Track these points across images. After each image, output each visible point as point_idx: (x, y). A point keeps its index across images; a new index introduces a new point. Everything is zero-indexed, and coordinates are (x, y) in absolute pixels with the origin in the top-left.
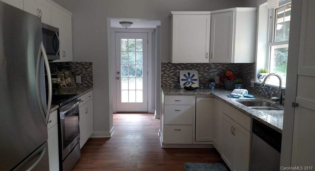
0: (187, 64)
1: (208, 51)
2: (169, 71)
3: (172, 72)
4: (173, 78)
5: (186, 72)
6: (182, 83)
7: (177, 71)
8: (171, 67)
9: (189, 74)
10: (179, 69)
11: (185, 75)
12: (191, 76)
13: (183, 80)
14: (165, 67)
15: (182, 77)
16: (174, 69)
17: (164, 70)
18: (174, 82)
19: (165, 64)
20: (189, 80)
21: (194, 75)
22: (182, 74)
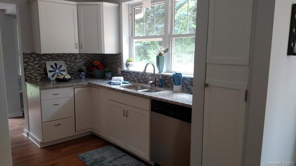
0: (53, 54)
1: (77, 41)
2: (32, 62)
3: (36, 64)
4: (38, 70)
5: (53, 63)
6: (50, 75)
7: (43, 62)
8: (35, 58)
9: (56, 64)
10: (44, 60)
11: (52, 66)
12: (58, 66)
13: (50, 71)
14: (27, 58)
15: (49, 68)
16: (39, 60)
17: (27, 61)
18: (40, 74)
19: (27, 54)
20: (57, 71)
21: (61, 66)
22: (49, 65)
